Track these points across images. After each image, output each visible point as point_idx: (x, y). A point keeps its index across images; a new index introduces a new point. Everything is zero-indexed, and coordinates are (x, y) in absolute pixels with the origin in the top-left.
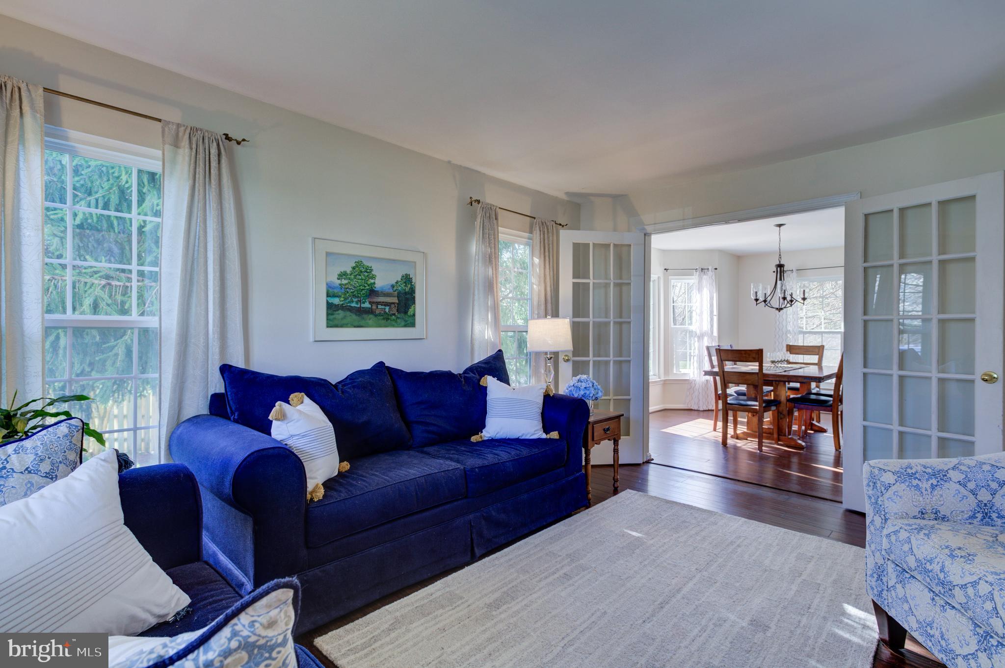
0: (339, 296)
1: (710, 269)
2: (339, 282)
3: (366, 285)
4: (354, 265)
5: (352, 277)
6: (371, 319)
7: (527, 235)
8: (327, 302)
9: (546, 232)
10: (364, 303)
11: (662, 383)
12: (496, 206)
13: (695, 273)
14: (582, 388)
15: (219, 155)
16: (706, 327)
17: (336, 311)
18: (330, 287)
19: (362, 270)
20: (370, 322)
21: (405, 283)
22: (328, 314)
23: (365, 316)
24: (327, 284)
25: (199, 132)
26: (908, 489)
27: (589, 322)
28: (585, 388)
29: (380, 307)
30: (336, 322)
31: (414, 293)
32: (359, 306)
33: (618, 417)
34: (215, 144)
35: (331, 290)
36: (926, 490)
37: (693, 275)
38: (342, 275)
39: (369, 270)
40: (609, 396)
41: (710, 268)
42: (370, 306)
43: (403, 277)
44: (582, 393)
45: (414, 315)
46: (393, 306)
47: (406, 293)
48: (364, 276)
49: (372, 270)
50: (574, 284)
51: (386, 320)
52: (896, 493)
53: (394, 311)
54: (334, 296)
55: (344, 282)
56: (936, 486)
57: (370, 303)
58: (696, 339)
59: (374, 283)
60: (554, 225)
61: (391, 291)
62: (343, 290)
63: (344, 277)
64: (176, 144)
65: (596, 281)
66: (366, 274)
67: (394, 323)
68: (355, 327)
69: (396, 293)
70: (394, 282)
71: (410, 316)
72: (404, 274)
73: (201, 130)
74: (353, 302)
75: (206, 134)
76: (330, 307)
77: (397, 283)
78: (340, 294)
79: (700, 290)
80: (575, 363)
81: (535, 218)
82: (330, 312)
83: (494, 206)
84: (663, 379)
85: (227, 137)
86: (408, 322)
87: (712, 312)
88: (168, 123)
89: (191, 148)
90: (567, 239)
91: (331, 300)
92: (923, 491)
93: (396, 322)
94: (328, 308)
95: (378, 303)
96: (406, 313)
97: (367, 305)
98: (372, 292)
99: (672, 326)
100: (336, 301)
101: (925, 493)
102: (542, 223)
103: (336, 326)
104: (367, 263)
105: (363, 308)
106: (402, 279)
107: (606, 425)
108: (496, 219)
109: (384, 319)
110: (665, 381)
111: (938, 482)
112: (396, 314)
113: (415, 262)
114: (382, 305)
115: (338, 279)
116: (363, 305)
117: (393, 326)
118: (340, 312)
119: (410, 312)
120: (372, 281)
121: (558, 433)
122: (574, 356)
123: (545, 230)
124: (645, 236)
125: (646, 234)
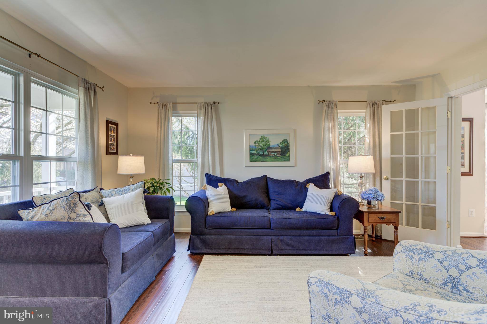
0: (255, 150)
2: (255, 145)
3: (266, 145)
4: (261, 138)
5: (260, 142)
6: (268, 158)
8: (250, 152)
10: (265, 152)
12: (336, 101)
15: (212, 109)
17: (253, 156)
18: (251, 147)
19: (264, 139)
20: (268, 159)
21: (284, 143)
22: (250, 157)
23: (265, 157)
24: (250, 146)
25: (206, 103)
26: (406, 257)
27: (403, 157)
29: (272, 153)
30: (253, 160)
31: (289, 147)
32: (263, 153)
33: (396, 213)
34: (210, 106)
35: (251, 148)
36: (416, 260)
38: (256, 142)
39: (267, 139)
40: (418, 203)
42: (268, 153)
43: (283, 140)
44: (368, 196)
45: (289, 156)
46: (278, 153)
47: (285, 147)
48: (265, 141)
49: (268, 139)
50: (392, 136)
51: (275, 159)
52: (399, 258)
53: (279, 155)
54: (253, 150)
55: (257, 144)
56: (423, 259)
57: (268, 152)
59: (270, 144)
60: (384, 102)
61: (278, 147)
62: (256, 148)
63: (256, 143)
64: (201, 109)
65: (407, 132)
66: (266, 141)
67: (279, 160)
68: (261, 161)
69: (280, 147)
70: (279, 143)
71: (287, 157)
72: (284, 139)
73: (207, 103)
74: (260, 152)
75: (208, 103)
76: (251, 155)
77: (280, 143)
78: (255, 149)
80: (391, 181)
81: (367, 101)
82: (251, 156)
83: (334, 101)
85: (214, 103)
86: (286, 159)
88: (198, 103)
89: (204, 109)
90: (387, 110)
91: (251, 152)
92: (414, 260)
93: (280, 159)
94: (250, 155)
95: (271, 152)
96: (285, 155)
97: (266, 153)
98: (269, 148)
100: (253, 152)
101: (414, 261)
102: (373, 103)
103: (254, 161)
104: (266, 137)
105: (265, 154)
106: (283, 142)
107: (383, 216)
108: (336, 107)
109: (274, 158)
111: (425, 257)
112: (280, 156)
113: (289, 134)
114: (273, 153)
115: (254, 144)
116: (265, 153)
117: (279, 161)
118: (255, 156)
119: (287, 155)
120: (269, 143)
121: (335, 212)
122: (391, 177)
123: (375, 106)
124: (450, 99)
125: (451, 97)
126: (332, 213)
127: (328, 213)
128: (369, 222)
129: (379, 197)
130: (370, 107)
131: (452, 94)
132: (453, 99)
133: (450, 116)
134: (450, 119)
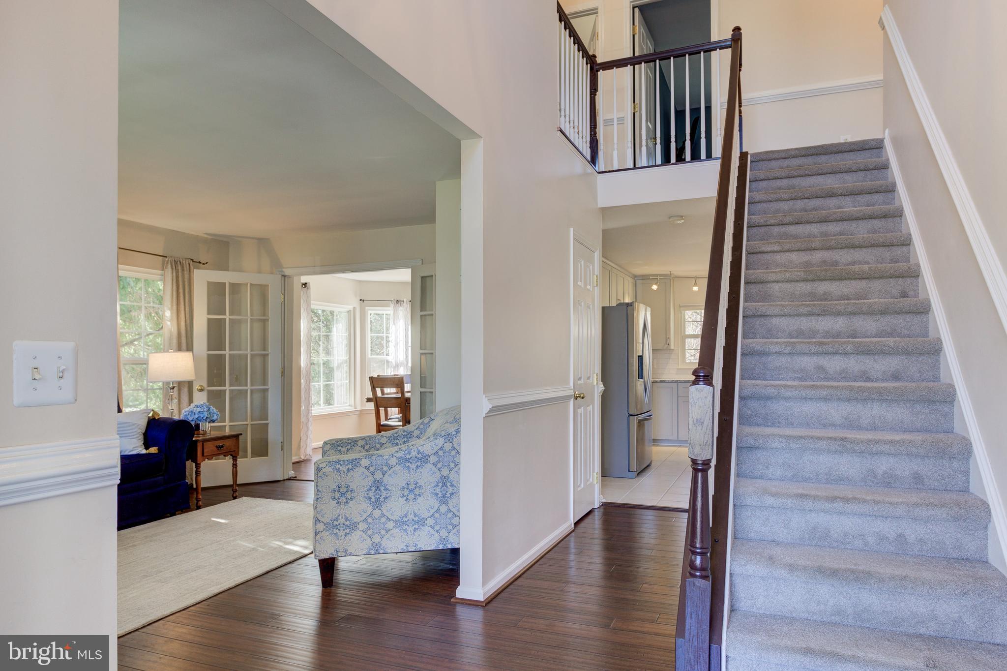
1: (405, 302)
7: (159, 272)
9: (180, 270)
11: (358, 413)
13: (391, 304)
14: (197, 412)
16: (401, 357)
27: (225, 355)
28: (199, 412)
33: (237, 436)
37: (389, 307)
40: (247, 421)
41: (405, 300)
44: (197, 416)
50: (209, 320)
58: (392, 369)
60: (191, 263)
65: (232, 317)
79: (396, 320)
80: (209, 391)
81: (166, 257)
84: (359, 408)
87: (407, 343)
90: (201, 279)
99: (370, 356)
102: (175, 262)
107: (219, 443)
110: (361, 411)
121: (157, 448)
122: (209, 386)
123: (180, 268)
124: (283, 278)
125: (284, 276)
126: (153, 450)
127: (144, 452)
128: (205, 455)
129: (213, 416)
130: (172, 269)
131: (287, 272)
132: (286, 278)
133: (283, 300)
134: (283, 304)
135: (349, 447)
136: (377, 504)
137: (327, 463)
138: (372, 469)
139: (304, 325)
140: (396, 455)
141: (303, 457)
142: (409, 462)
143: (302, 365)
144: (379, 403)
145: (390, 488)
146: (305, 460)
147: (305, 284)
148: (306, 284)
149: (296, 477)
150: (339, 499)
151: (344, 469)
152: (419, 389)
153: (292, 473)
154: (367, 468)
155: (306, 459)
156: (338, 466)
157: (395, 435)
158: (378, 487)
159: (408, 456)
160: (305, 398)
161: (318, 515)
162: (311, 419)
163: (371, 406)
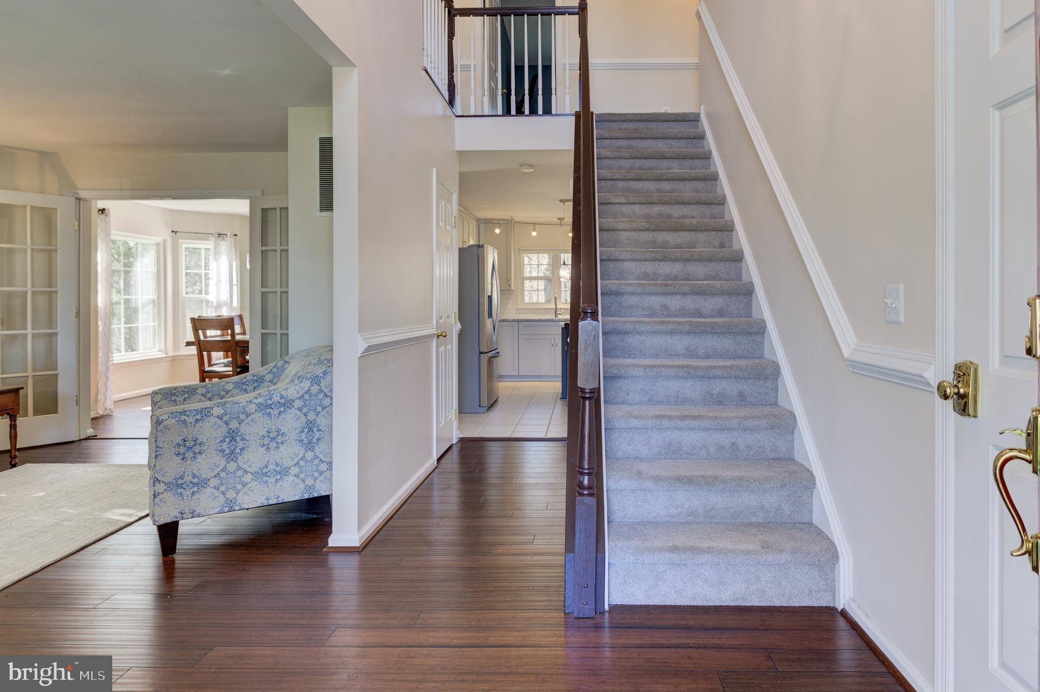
11: (170, 359)
13: (211, 237)
16: (225, 297)
37: (209, 240)
41: (229, 234)
58: (213, 310)
79: (217, 255)
84: (171, 354)
87: (231, 280)
99: (184, 295)
110: (174, 357)
124: (77, 201)
125: (79, 199)
131: (83, 194)
132: (82, 202)
133: (77, 227)
134: (77, 232)
135: (186, 396)
136: (232, 456)
137: (170, 414)
138: (226, 418)
139: (101, 258)
140: (254, 401)
141: (101, 412)
142: (271, 408)
143: (100, 304)
144: (203, 347)
145: (247, 438)
146: (104, 416)
147: (103, 211)
148: (104, 209)
149: (96, 436)
150: (184, 454)
151: (191, 420)
152: (259, 331)
153: (90, 432)
154: (220, 417)
155: (105, 414)
156: (183, 418)
157: (244, 380)
158: (233, 438)
159: (269, 402)
160: (104, 344)
161: (157, 475)
162: (111, 368)
163: (193, 350)
